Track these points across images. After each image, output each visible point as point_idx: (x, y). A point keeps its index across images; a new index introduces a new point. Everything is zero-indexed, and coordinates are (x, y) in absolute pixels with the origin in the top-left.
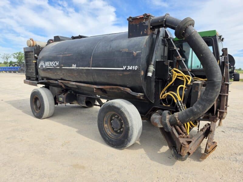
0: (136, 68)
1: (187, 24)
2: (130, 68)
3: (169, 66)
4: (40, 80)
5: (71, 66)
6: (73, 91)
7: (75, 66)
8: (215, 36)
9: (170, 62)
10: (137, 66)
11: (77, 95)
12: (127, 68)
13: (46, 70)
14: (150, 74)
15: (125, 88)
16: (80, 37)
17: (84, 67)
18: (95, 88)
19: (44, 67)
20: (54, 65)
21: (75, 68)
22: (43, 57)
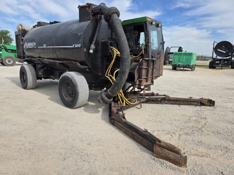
0: (79, 46)
1: (110, 13)
2: (76, 46)
3: (109, 46)
4: (26, 58)
5: (43, 46)
6: (50, 67)
7: (45, 46)
8: (146, 21)
9: (110, 43)
10: (80, 45)
11: (53, 71)
12: (75, 46)
13: (28, 49)
14: (91, 51)
15: (76, 62)
16: (56, 22)
17: (51, 46)
18: (58, 63)
19: (27, 47)
20: (33, 45)
21: (45, 47)
22: (26, 39)
